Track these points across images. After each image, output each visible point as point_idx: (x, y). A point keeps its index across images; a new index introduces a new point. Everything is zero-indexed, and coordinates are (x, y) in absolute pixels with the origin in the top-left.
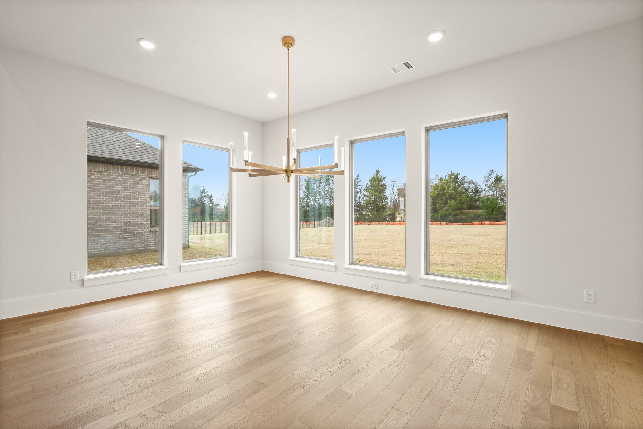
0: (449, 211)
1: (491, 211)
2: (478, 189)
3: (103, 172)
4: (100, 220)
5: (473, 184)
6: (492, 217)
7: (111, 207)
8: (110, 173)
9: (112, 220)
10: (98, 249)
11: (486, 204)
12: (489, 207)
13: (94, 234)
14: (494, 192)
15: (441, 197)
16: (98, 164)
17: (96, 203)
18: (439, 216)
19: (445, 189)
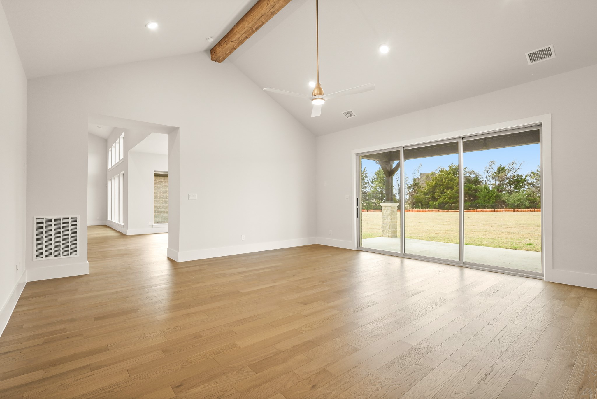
0: (446, 200)
1: (489, 199)
2: (479, 178)
3: (163, 181)
4: (161, 206)
5: (474, 174)
6: (489, 205)
7: (166, 199)
8: (166, 181)
9: (167, 206)
10: (160, 221)
11: (483, 193)
12: (487, 195)
13: (158, 213)
14: (496, 181)
15: (440, 187)
16: (160, 177)
17: (159, 197)
18: (437, 204)
19: (442, 180)
